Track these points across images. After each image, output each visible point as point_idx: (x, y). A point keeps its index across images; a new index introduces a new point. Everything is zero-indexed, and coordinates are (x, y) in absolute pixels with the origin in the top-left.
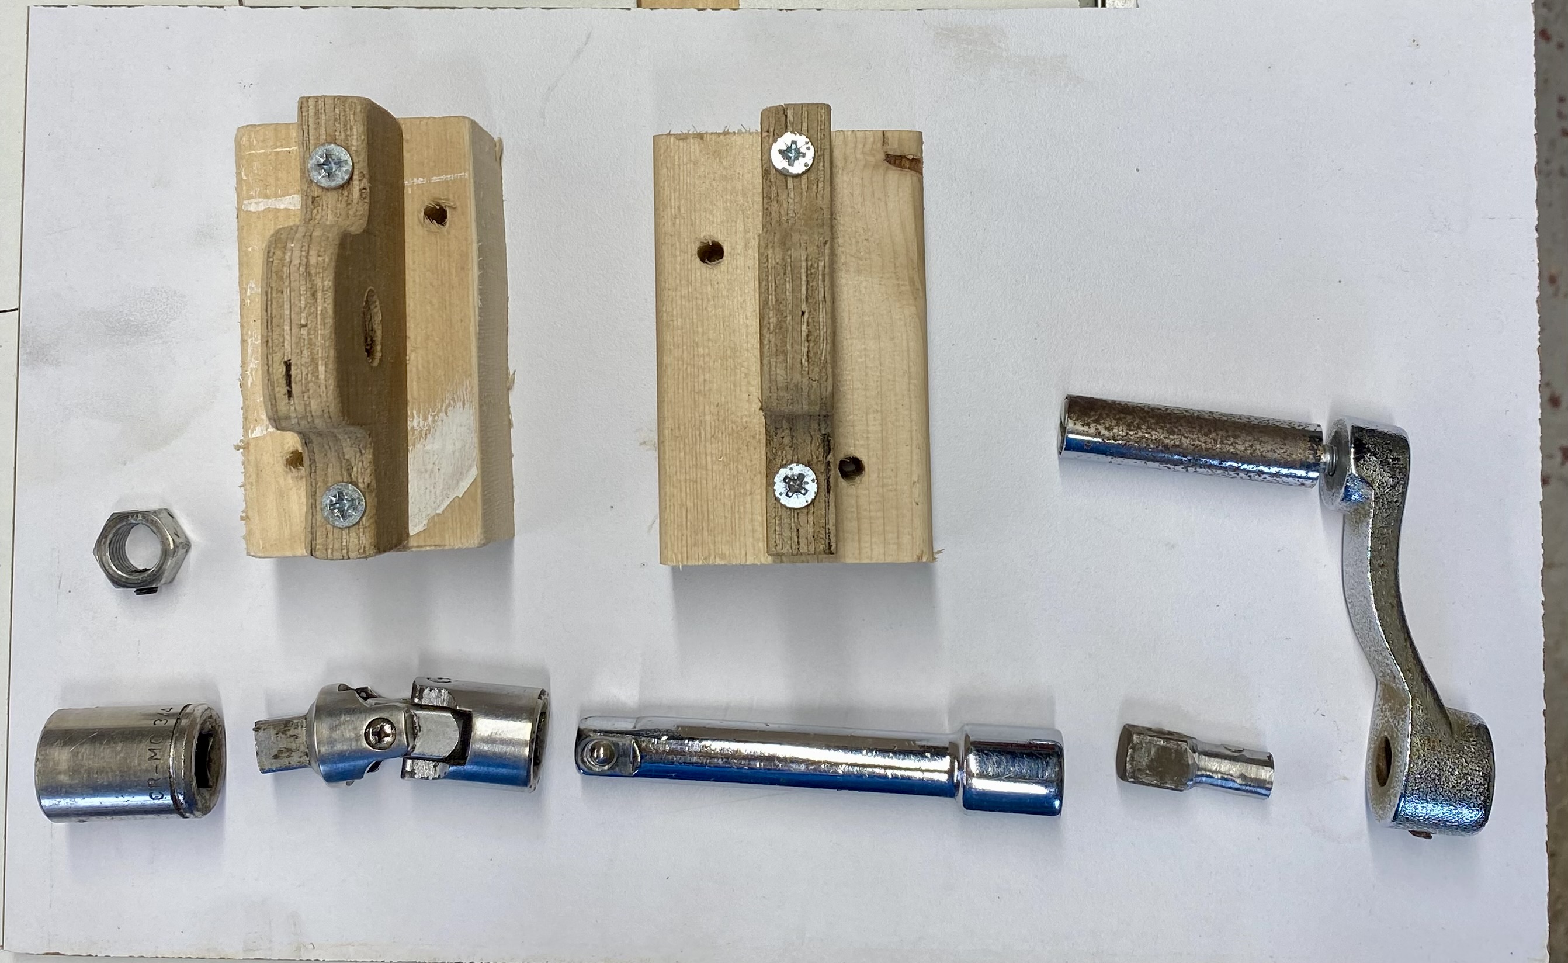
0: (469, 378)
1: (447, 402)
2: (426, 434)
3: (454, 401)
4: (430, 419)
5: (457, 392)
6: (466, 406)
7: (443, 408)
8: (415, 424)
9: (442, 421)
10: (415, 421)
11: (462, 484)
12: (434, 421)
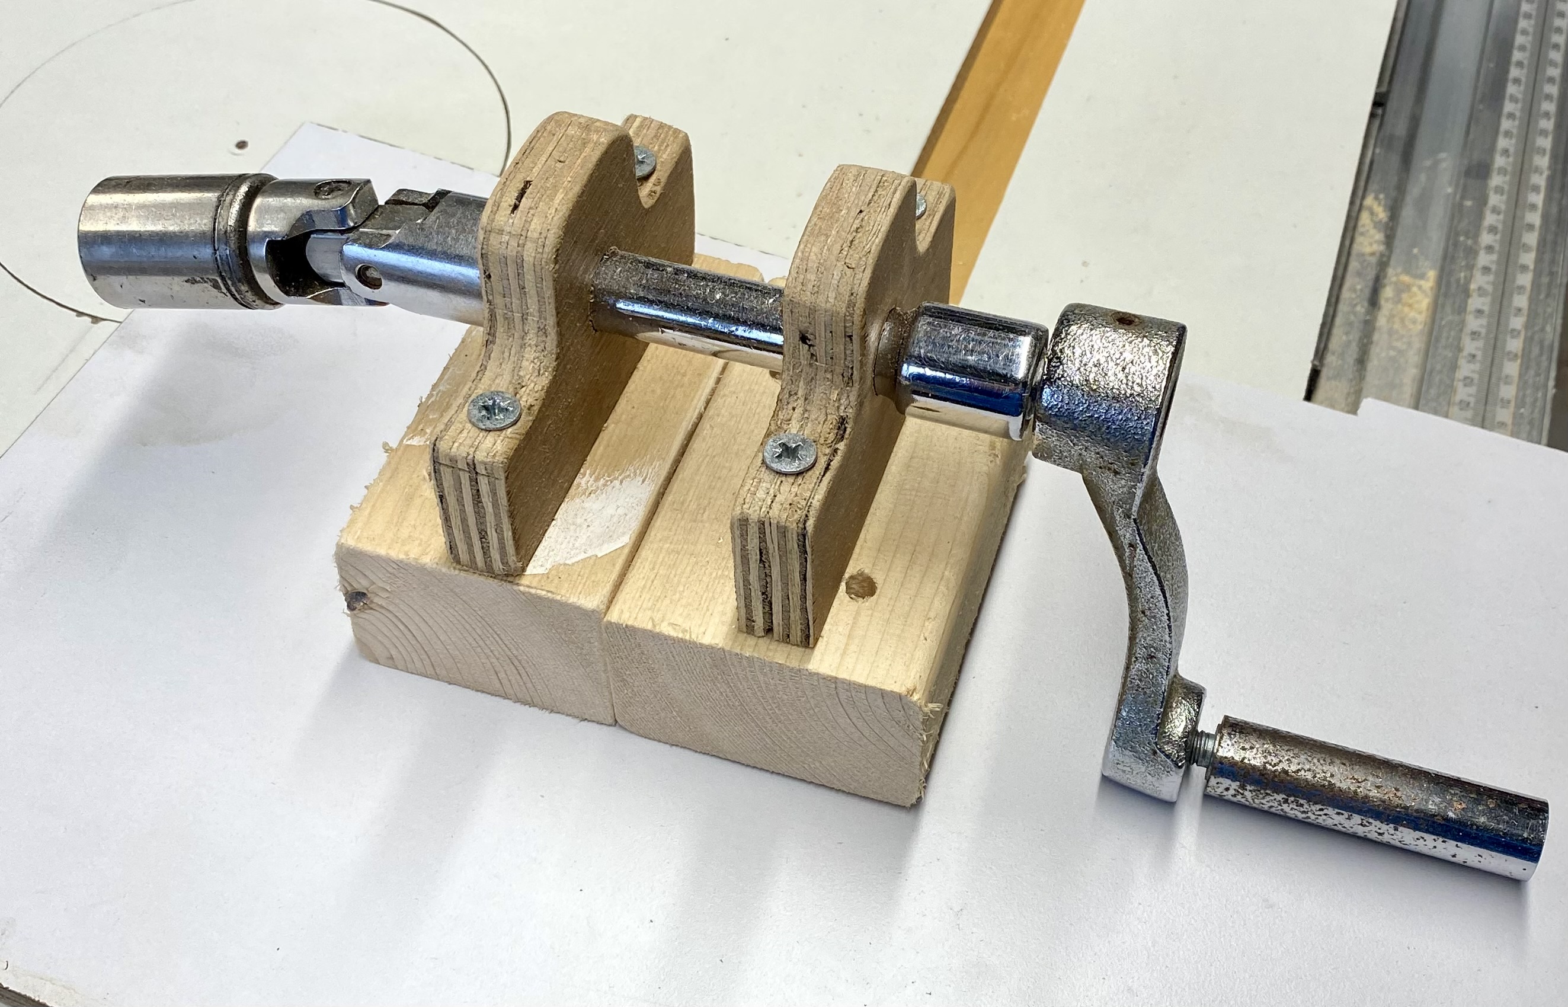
0: (661, 461)
1: (628, 473)
2: (590, 494)
3: (635, 475)
4: (602, 481)
5: (641, 469)
6: (646, 482)
7: (620, 478)
8: (583, 482)
9: (613, 487)
10: (584, 479)
11: (606, 546)
12: (605, 485)
